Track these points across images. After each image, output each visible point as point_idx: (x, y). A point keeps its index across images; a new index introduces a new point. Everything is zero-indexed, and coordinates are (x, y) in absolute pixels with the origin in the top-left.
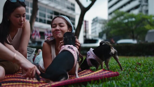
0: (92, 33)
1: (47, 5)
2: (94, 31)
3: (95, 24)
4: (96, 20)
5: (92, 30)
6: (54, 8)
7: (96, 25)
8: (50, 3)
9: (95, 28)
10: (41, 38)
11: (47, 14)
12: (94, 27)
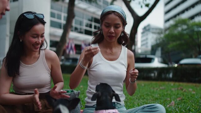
0: (142, 45)
1: (85, 10)
2: (144, 42)
3: (146, 33)
4: (147, 28)
5: (142, 41)
6: (94, 13)
7: (147, 35)
8: (89, 7)
9: (147, 39)
10: (76, 53)
11: (85, 22)
12: (144, 38)
